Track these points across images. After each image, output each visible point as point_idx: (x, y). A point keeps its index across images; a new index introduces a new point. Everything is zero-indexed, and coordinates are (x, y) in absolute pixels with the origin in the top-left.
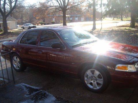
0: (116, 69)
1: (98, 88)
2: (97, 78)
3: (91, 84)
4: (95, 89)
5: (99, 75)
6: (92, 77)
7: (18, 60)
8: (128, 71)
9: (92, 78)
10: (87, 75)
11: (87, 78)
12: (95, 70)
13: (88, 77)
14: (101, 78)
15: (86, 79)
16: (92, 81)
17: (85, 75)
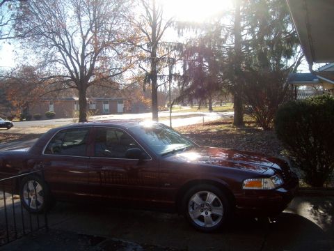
0: (244, 188)
1: (214, 224)
2: (212, 206)
3: (201, 218)
4: (208, 226)
5: (216, 200)
6: (202, 206)
7: (39, 188)
8: (262, 188)
9: (202, 208)
10: (194, 203)
11: (193, 209)
12: (209, 193)
13: (195, 206)
14: (219, 205)
15: (191, 210)
16: (203, 214)
17: (190, 203)
